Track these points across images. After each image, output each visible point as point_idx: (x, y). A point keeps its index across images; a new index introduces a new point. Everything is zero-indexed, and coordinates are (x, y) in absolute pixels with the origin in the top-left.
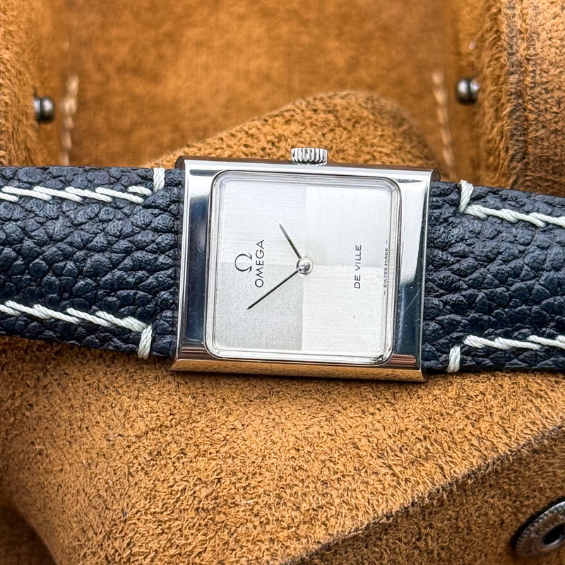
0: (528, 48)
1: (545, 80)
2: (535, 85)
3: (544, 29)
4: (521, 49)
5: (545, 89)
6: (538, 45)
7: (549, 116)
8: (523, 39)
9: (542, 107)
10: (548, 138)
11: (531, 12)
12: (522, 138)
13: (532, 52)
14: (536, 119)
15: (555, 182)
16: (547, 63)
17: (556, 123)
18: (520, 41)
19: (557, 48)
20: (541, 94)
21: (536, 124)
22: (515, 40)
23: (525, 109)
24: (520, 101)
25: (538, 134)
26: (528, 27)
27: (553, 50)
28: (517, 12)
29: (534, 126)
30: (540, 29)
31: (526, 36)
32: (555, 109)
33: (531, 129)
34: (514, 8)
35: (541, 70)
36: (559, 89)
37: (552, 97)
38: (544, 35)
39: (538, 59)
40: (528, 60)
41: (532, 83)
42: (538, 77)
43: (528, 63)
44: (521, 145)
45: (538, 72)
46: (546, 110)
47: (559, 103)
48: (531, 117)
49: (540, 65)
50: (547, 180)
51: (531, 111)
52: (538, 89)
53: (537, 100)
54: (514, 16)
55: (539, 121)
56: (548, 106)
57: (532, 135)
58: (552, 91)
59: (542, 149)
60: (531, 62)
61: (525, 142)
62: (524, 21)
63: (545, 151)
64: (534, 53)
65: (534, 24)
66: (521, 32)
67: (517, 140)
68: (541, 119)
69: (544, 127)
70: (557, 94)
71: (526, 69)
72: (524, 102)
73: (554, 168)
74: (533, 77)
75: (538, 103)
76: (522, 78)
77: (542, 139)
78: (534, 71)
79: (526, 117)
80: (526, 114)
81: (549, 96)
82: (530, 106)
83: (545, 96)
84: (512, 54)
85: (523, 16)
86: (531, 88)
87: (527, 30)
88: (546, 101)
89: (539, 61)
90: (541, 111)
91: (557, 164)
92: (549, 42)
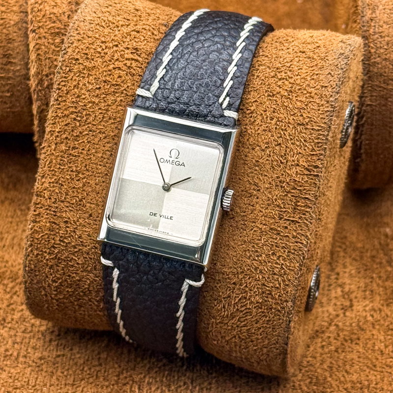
0: (372, 14)
1: (380, 31)
2: (375, 33)
3: (381, 4)
4: (368, 14)
5: (381, 36)
6: (378, 12)
7: (382, 51)
8: (369, 9)
9: (378, 46)
10: (381, 63)
12: (367, 62)
13: (374, 15)
14: (375, 52)
15: (385, 88)
16: (382, 22)
17: (386, 55)
18: (368, 10)
19: (388, 14)
20: (378, 38)
21: (375, 55)
22: (365, 9)
23: (369, 46)
24: (367, 42)
25: (375, 60)
26: (372, 2)
27: (386, 15)
29: (374, 56)
30: (379, 4)
31: (371, 7)
32: (385, 47)
33: (372, 57)
35: (379, 25)
36: (388, 36)
37: (384, 41)
38: (381, 7)
39: (377, 19)
41: (373, 32)
42: (377, 29)
43: (372, 22)
44: (367, 66)
45: (377, 26)
46: (381, 47)
47: (388, 44)
48: (373, 51)
49: (378, 23)
50: (380, 87)
51: (372, 48)
52: (377, 36)
53: (375, 42)
55: (377, 53)
56: (382, 45)
57: (373, 61)
58: (384, 37)
59: (378, 69)
60: (373, 21)
61: (369, 64)
63: (379, 70)
64: (375, 16)
66: (368, 5)
68: (378, 52)
69: (379, 57)
70: (386, 39)
71: (371, 25)
72: (369, 42)
73: (384, 80)
74: (374, 29)
75: (376, 43)
76: (368, 29)
77: (378, 64)
78: (375, 26)
79: (370, 50)
80: (370, 49)
81: (383, 39)
82: (372, 45)
83: (380, 40)
84: (363, 17)
86: (373, 35)
87: (371, 4)
88: (380, 42)
89: (378, 21)
90: (378, 48)
91: (386, 78)
92: (384, 11)
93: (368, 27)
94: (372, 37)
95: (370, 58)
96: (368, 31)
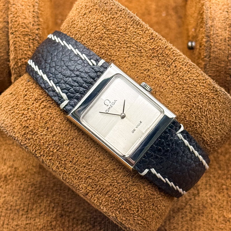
0: (212, 23)
1: (217, 33)
2: (214, 34)
4: (210, 23)
5: (217, 36)
6: (215, 22)
7: (218, 44)
8: (210, 20)
9: (216, 41)
10: (217, 51)
11: (213, 12)
13: (213, 24)
14: (214, 45)
15: (219, 66)
16: (218, 27)
17: (220, 47)
19: (221, 23)
22: (208, 20)
23: (210, 42)
24: (209, 39)
25: (214, 50)
27: (220, 24)
28: (209, 12)
30: (216, 17)
31: (211, 19)
32: (220, 42)
33: (212, 48)
34: (208, 10)
36: (221, 36)
37: (219, 38)
38: (217, 19)
40: (212, 26)
42: (215, 32)
44: (208, 53)
45: (215, 30)
46: (217, 42)
47: (221, 40)
48: (212, 44)
49: (216, 28)
50: (216, 65)
51: (212, 43)
52: (215, 36)
53: (214, 39)
54: (208, 13)
56: (218, 41)
57: (212, 50)
58: (219, 36)
59: (215, 55)
61: (210, 52)
62: (211, 14)
65: (214, 15)
67: (208, 52)
68: (215, 45)
69: (216, 48)
70: (220, 37)
73: (219, 61)
74: (213, 32)
75: (214, 40)
77: (215, 52)
78: (213, 30)
81: (218, 38)
82: (212, 41)
83: (216, 38)
84: (207, 24)
85: (211, 13)
86: (212, 35)
87: (212, 17)
88: (217, 39)
89: (215, 27)
90: (215, 42)
91: (220, 60)
92: (219, 21)
93: (210, 30)
94: (212, 36)
95: (211, 48)
96: (210, 33)
